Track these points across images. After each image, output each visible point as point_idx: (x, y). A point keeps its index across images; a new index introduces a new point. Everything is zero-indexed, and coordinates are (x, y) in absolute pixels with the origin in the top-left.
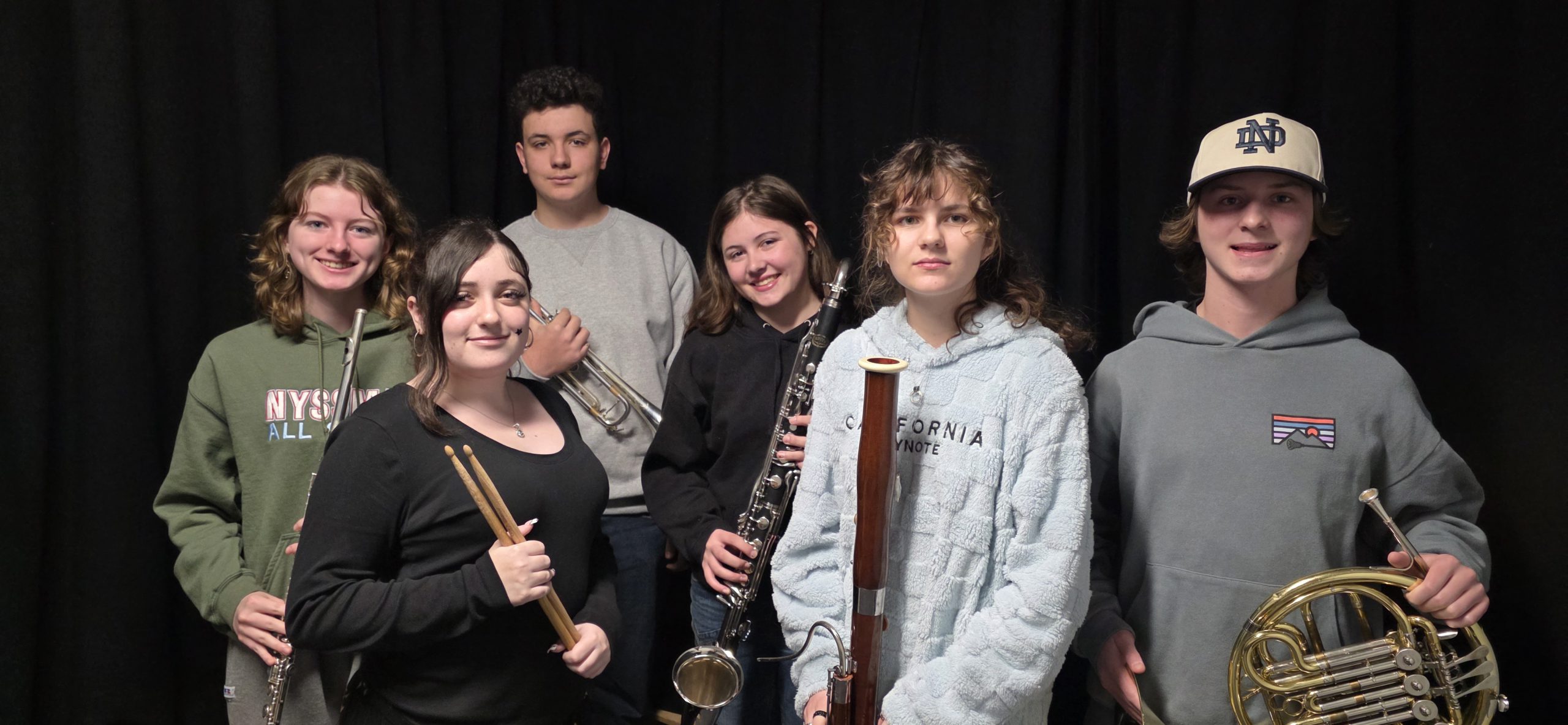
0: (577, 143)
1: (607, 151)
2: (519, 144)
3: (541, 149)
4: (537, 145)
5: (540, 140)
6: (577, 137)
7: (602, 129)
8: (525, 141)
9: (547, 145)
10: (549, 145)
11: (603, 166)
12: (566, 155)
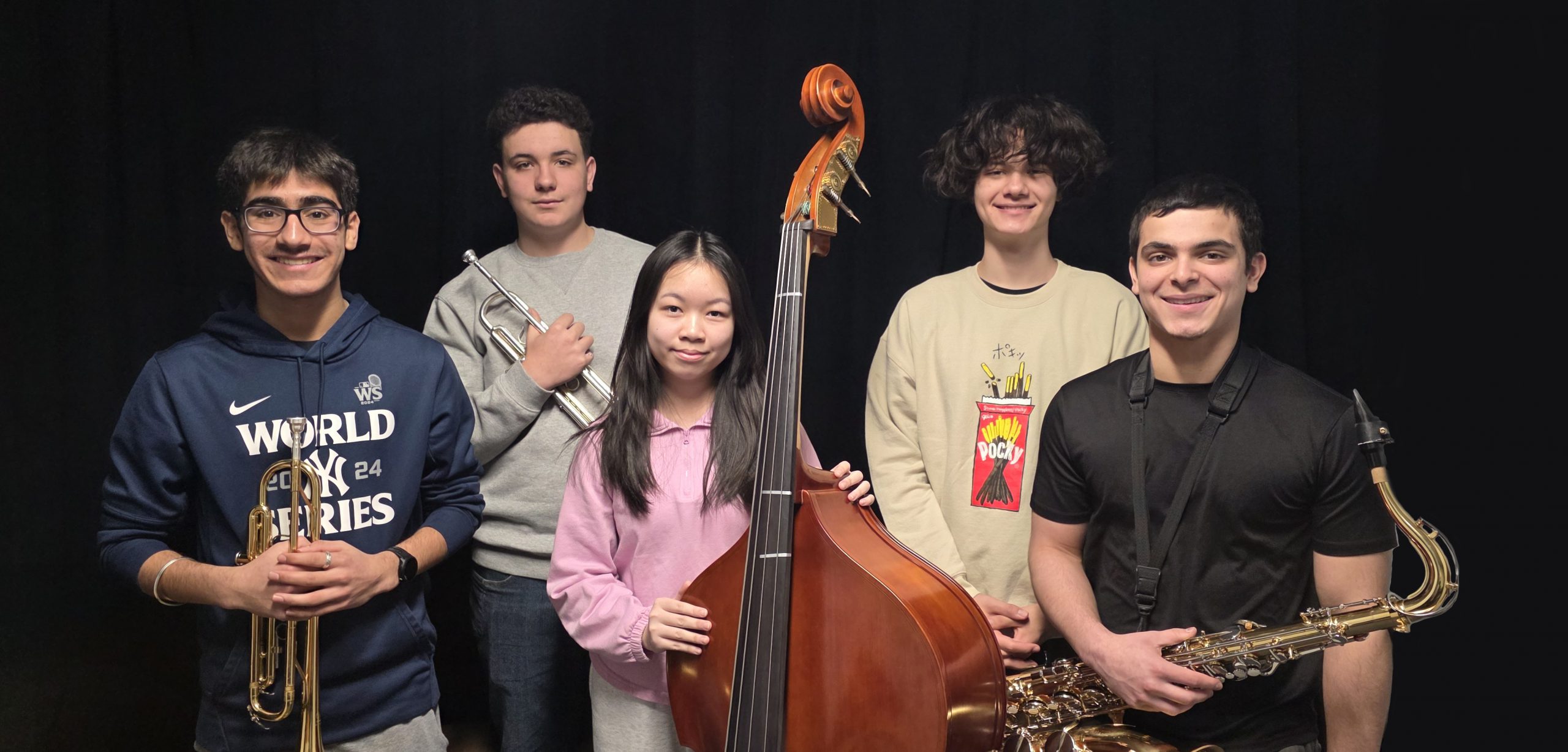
0: (562, 163)
1: (593, 170)
2: (496, 165)
3: (524, 170)
4: (520, 166)
5: (522, 160)
6: (563, 158)
7: (591, 147)
8: (505, 162)
9: (530, 166)
10: (533, 166)
11: (590, 188)
12: (553, 176)
